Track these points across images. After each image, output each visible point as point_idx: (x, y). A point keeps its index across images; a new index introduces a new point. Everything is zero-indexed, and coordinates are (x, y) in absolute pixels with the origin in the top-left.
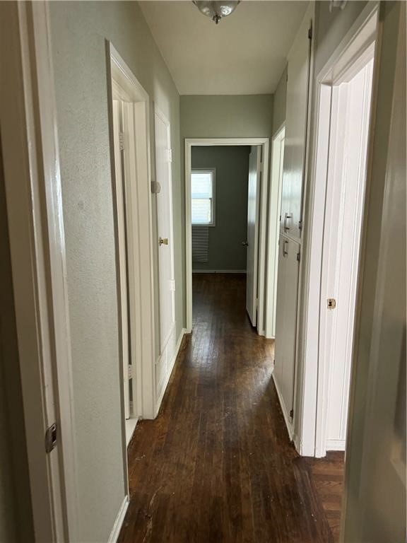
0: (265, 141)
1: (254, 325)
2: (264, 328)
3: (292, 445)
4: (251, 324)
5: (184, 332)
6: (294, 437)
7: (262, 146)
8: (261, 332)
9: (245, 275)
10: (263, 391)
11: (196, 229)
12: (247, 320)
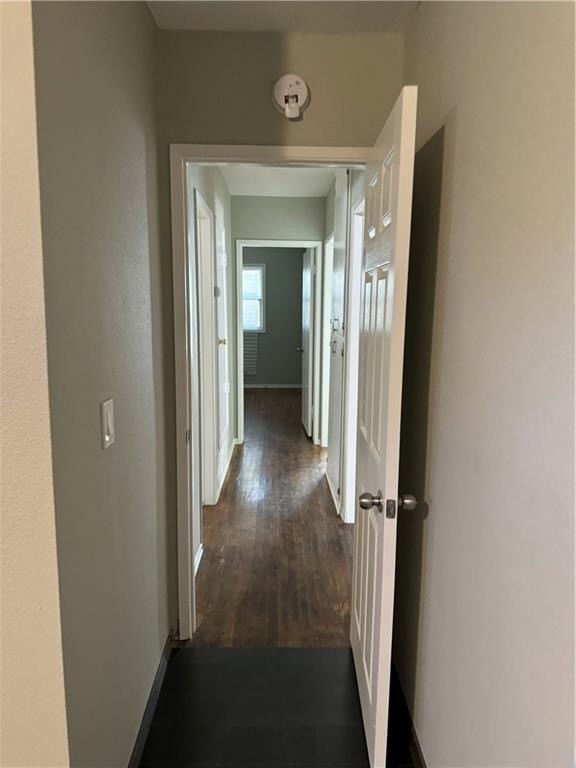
0: (318, 244)
1: (310, 435)
2: (320, 437)
3: (339, 516)
4: (306, 435)
5: (235, 442)
6: (341, 511)
7: (315, 249)
8: (316, 441)
9: (300, 390)
10: (316, 484)
11: (248, 335)
12: (302, 431)
